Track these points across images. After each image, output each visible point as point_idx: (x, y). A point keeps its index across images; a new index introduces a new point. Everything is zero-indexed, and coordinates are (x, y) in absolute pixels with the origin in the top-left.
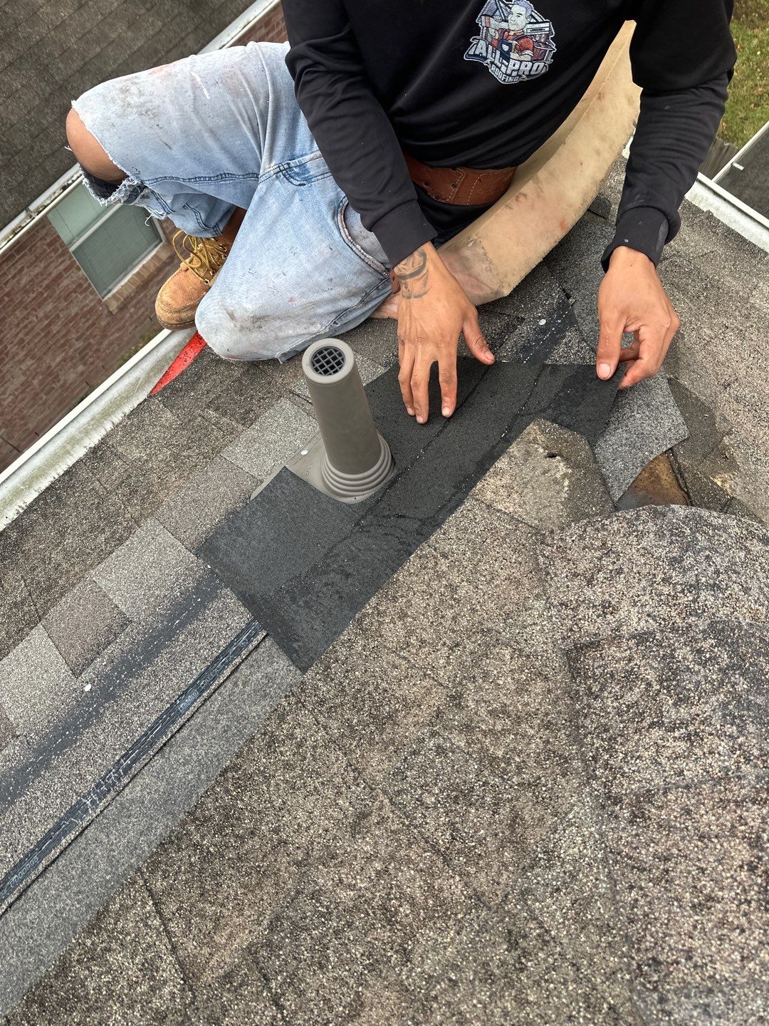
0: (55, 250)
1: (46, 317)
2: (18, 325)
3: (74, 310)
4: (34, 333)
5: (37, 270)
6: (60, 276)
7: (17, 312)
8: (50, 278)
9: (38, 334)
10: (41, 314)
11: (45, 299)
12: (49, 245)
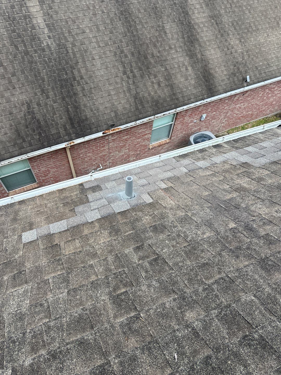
0: (150, 128)
1: (138, 142)
2: (132, 141)
3: (143, 144)
4: (133, 144)
5: (144, 130)
6: (147, 134)
7: (134, 138)
8: (145, 134)
9: (133, 145)
10: (137, 141)
11: (140, 138)
12: (150, 126)
